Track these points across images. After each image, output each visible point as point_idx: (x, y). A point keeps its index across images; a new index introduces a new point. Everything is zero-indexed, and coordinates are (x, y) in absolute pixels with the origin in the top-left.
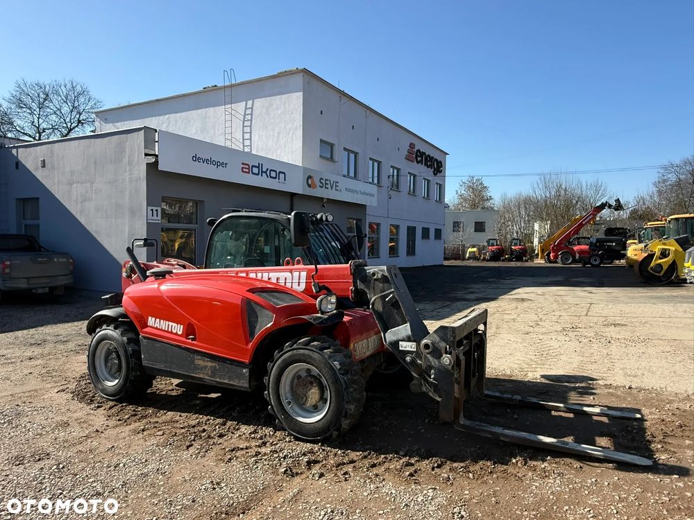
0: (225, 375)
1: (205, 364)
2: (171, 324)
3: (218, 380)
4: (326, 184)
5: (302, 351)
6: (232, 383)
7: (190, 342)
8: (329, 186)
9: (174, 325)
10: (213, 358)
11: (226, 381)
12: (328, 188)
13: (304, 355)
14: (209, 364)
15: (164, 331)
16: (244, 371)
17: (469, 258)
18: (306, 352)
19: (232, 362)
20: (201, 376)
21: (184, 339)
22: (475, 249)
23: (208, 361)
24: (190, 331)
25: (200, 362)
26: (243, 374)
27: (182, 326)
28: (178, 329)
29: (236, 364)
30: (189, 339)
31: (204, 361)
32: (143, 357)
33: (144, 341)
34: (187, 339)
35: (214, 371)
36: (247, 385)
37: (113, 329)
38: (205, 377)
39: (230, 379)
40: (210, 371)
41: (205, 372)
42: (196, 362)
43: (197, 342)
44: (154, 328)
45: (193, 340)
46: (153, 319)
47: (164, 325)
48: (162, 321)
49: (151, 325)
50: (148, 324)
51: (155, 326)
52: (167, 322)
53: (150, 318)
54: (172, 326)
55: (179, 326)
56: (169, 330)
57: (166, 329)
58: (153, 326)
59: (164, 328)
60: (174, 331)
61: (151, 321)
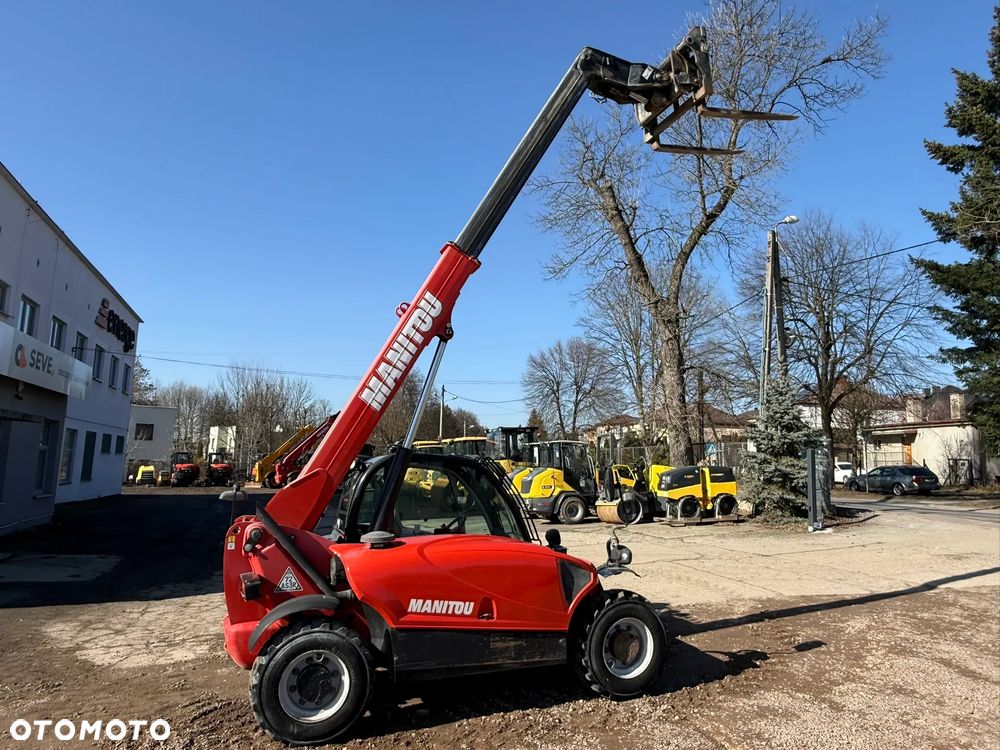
0: (534, 653)
1: (505, 645)
2: (452, 603)
3: (525, 660)
4: (39, 361)
5: (626, 606)
6: (544, 659)
7: (483, 623)
8: (40, 365)
9: (458, 603)
10: (517, 635)
11: (536, 659)
12: (38, 368)
13: (629, 608)
14: (513, 644)
15: (441, 615)
16: (561, 641)
17: (143, 482)
18: (630, 605)
19: (545, 633)
20: (500, 661)
21: (477, 620)
22: (151, 468)
23: (511, 641)
24: (483, 608)
25: (500, 645)
26: (560, 645)
27: (472, 604)
28: (466, 608)
29: (549, 635)
30: (483, 618)
31: (504, 641)
32: (395, 659)
33: (399, 635)
34: (479, 618)
35: (519, 652)
36: (565, 657)
37: (327, 630)
38: (508, 662)
39: (543, 654)
40: (513, 653)
41: (506, 656)
42: (492, 646)
43: (495, 621)
44: (420, 614)
45: (488, 618)
46: (420, 601)
47: (439, 607)
48: (436, 602)
49: (414, 610)
50: (409, 610)
51: (423, 611)
52: (446, 602)
53: (413, 601)
54: (455, 606)
55: (467, 603)
56: (450, 612)
57: (444, 612)
58: (418, 611)
59: (438, 611)
60: (457, 612)
61: (415, 605)
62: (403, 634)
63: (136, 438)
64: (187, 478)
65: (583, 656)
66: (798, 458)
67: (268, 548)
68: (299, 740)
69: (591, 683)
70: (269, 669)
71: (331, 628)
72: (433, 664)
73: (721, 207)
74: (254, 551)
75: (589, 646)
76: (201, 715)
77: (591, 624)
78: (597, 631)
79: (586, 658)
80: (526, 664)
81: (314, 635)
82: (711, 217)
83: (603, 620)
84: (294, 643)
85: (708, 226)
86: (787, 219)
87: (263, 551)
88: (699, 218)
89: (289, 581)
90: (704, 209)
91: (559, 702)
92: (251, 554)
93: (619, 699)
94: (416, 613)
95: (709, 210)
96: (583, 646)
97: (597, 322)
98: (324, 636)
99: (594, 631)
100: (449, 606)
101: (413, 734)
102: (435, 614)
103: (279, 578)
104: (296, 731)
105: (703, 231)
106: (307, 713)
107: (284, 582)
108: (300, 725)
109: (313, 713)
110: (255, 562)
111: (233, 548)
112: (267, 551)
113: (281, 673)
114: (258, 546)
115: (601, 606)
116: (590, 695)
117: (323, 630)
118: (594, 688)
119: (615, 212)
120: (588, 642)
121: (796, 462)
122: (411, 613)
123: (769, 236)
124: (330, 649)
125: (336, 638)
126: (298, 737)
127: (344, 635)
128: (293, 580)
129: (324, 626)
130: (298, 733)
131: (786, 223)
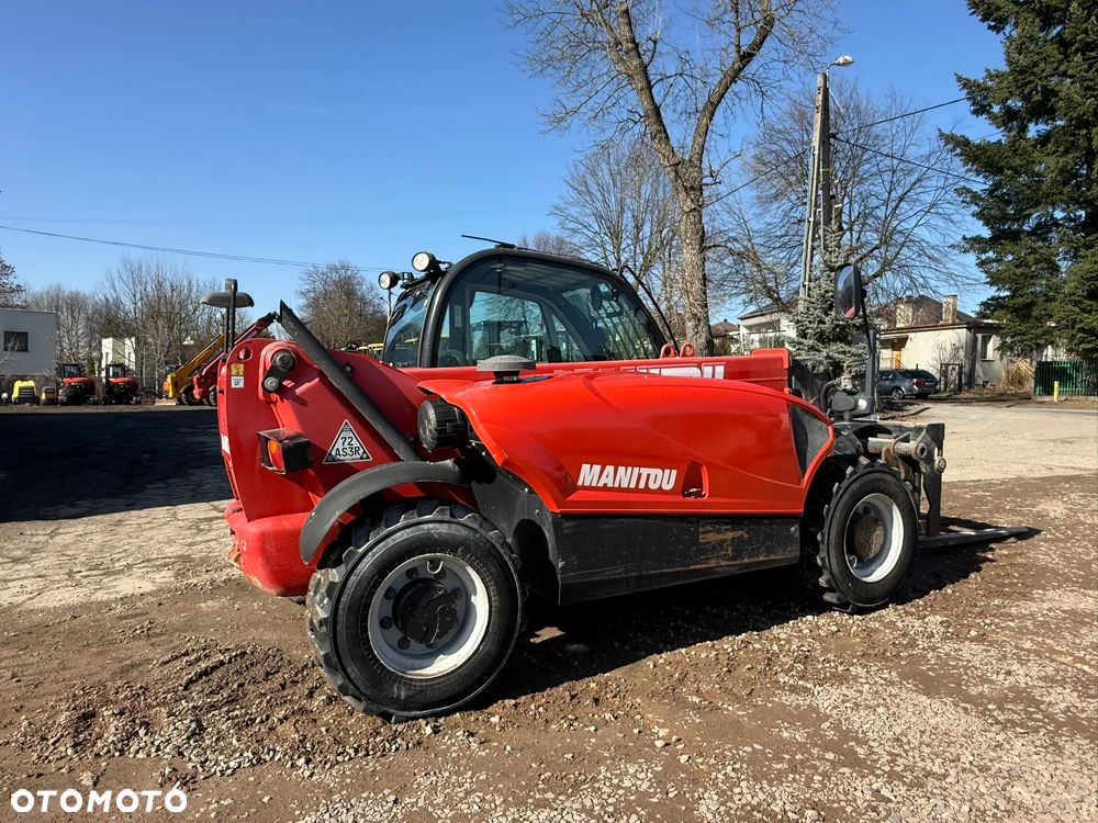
0: (758, 548)
1: (720, 537)
2: (645, 471)
3: (746, 560)
5: (873, 476)
6: (772, 557)
7: (689, 505)
9: (654, 472)
10: (735, 521)
11: (761, 558)
14: (730, 535)
15: (628, 490)
16: (793, 529)
18: (878, 475)
19: (772, 518)
20: (713, 563)
21: (680, 498)
22: (31, 383)
23: (727, 530)
24: (689, 481)
25: (712, 537)
26: (790, 536)
27: (674, 472)
28: (663, 479)
29: (778, 521)
30: (690, 495)
31: (718, 532)
32: (560, 565)
33: (566, 524)
34: (685, 496)
35: (739, 546)
36: (798, 554)
37: (447, 518)
38: (720, 564)
39: (769, 551)
40: (730, 549)
41: (720, 554)
42: (702, 539)
43: (707, 498)
44: (597, 489)
45: (698, 495)
46: (597, 468)
47: (626, 477)
48: (621, 469)
49: (587, 484)
50: (580, 483)
51: (601, 484)
52: (636, 469)
53: (585, 467)
54: (649, 475)
55: (667, 471)
56: (642, 486)
57: (633, 485)
58: (594, 484)
59: (624, 485)
60: (653, 486)
61: (589, 475)
62: (572, 523)
63: (6, 349)
64: (81, 394)
65: (818, 552)
66: (849, 343)
67: (306, 386)
68: (411, 709)
69: (824, 590)
70: (349, 591)
71: (452, 516)
72: (617, 571)
73: (758, 45)
74: (281, 390)
75: (829, 536)
76: (200, 675)
77: (829, 504)
78: (837, 514)
79: (823, 554)
80: (747, 566)
81: (425, 526)
82: (746, 58)
83: (846, 497)
84: (390, 542)
85: (740, 70)
86: (841, 60)
87: (298, 391)
88: (731, 58)
89: (347, 445)
90: (738, 46)
91: (781, 620)
92: (275, 397)
93: (862, 612)
94: (590, 488)
95: (744, 49)
96: (819, 537)
97: (574, 211)
98: (443, 529)
99: (834, 513)
100: (640, 475)
101: (593, 685)
102: (620, 489)
103: (331, 439)
104: (403, 694)
105: (734, 77)
106: (417, 662)
107: (339, 445)
108: (409, 683)
109: (426, 662)
110: (285, 412)
111: (241, 385)
112: (303, 393)
113: (371, 595)
114: (287, 383)
115: (841, 477)
116: (821, 608)
117: (439, 518)
118: (828, 597)
119: (630, 45)
120: (826, 530)
121: (847, 348)
122: (584, 488)
123: (820, 79)
124: (454, 551)
125: (464, 532)
126: (407, 705)
127: (476, 526)
128: (355, 442)
129: (441, 512)
130: (407, 697)
131: (839, 64)
